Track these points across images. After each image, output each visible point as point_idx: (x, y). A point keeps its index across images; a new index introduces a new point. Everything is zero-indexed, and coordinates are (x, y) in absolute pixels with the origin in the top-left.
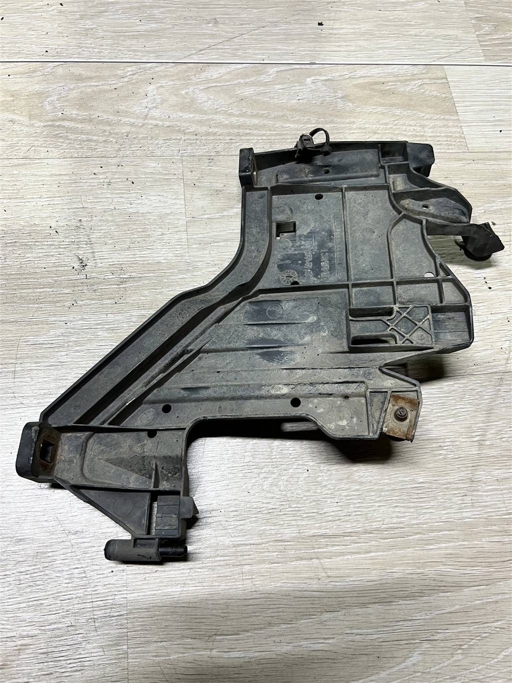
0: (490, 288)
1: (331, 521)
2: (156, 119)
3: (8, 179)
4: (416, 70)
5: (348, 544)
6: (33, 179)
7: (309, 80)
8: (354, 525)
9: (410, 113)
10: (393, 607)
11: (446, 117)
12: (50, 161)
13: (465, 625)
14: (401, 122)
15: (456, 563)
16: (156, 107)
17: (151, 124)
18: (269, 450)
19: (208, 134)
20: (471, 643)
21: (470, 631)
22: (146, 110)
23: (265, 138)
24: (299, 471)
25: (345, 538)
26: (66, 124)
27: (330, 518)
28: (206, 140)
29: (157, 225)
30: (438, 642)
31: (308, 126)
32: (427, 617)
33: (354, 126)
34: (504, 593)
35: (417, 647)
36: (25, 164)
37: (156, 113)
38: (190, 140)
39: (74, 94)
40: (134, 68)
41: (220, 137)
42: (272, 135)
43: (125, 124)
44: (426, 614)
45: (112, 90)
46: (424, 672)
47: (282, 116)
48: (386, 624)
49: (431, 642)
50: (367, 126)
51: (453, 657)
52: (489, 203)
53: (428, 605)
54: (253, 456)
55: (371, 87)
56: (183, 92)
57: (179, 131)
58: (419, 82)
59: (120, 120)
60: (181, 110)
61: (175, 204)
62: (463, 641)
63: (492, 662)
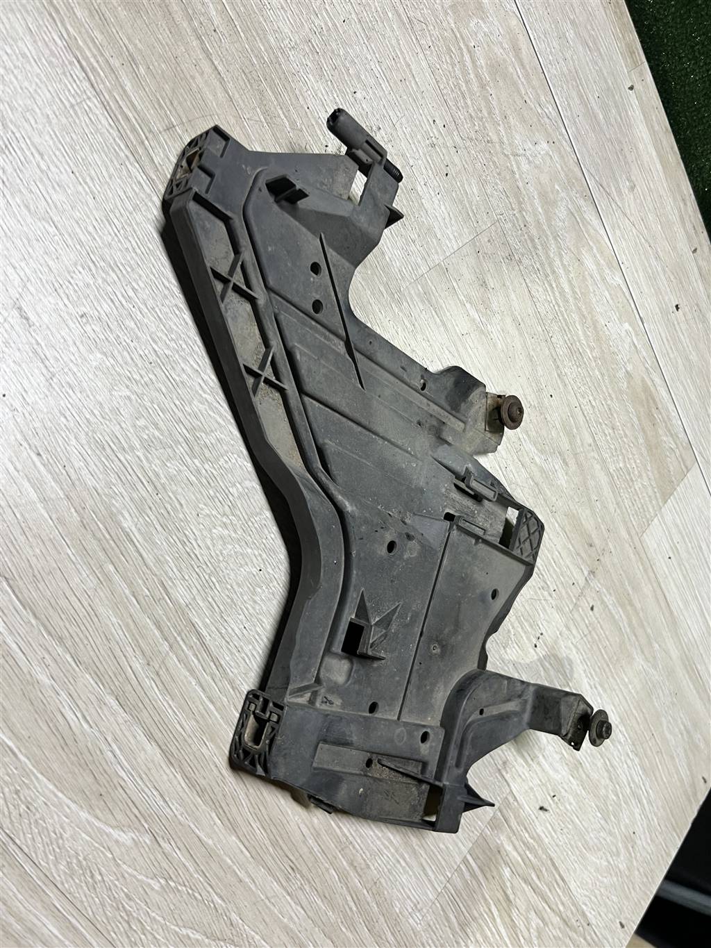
0: (536, 646)
1: (220, 633)
2: (518, 168)
3: (379, 9)
4: (682, 435)
5: (208, 671)
6: (394, 42)
7: (627, 326)
8: (232, 664)
9: (645, 453)
10: (168, 771)
11: (658, 494)
12: (421, 55)
13: (195, 865)
14: (634, 450)
15: (256, 807)
16: (530, 162)
17: (512, 165)
18: (258, 510)
19: (532, 240)
20: (180, 888)
21: (192, 876)
22: (522, 152)
23: (557, 308)
24: (254, 559)
25: (212, 664)
26: (467, 57)
27: (223, 631)
28: (525, 240)
29: (420, 230)
30: (159, 849)
31: (588, 351)
32: (179, 817)
33: (609, 402)
34: (254, 881)
35: (139, 831)
36: (404, 24)
37: (525, 167)
38: (518, 222)
39: (498, 50)
40: (554, 114)
41: (535, 256)
42: (563, 316)
43: (498, 133)
44: (182, 814)
45: (523, 98)
46: (115, 860)
47: (584, 316)
48: (144, 776)
49: (155, 843)
50: (615, 415)
51: (152, 879)
52: (607, 590)
53: (194, 809)
54: (240, 496)
55: (649, 398)
56: (557, 187)
57: (520, 203)
58: (673, 446)
59: (499, 125)
60: (540, 194)
61: (450, 240)
62: (176, 877)
63: (173, 927)
